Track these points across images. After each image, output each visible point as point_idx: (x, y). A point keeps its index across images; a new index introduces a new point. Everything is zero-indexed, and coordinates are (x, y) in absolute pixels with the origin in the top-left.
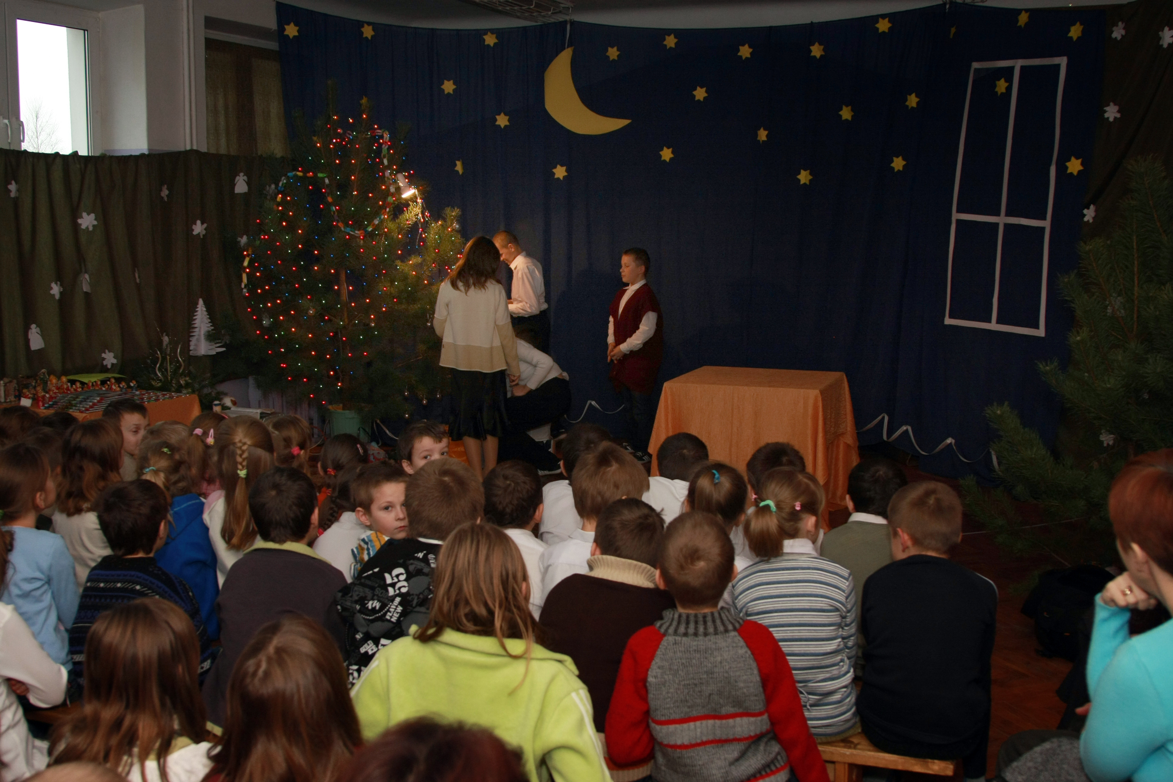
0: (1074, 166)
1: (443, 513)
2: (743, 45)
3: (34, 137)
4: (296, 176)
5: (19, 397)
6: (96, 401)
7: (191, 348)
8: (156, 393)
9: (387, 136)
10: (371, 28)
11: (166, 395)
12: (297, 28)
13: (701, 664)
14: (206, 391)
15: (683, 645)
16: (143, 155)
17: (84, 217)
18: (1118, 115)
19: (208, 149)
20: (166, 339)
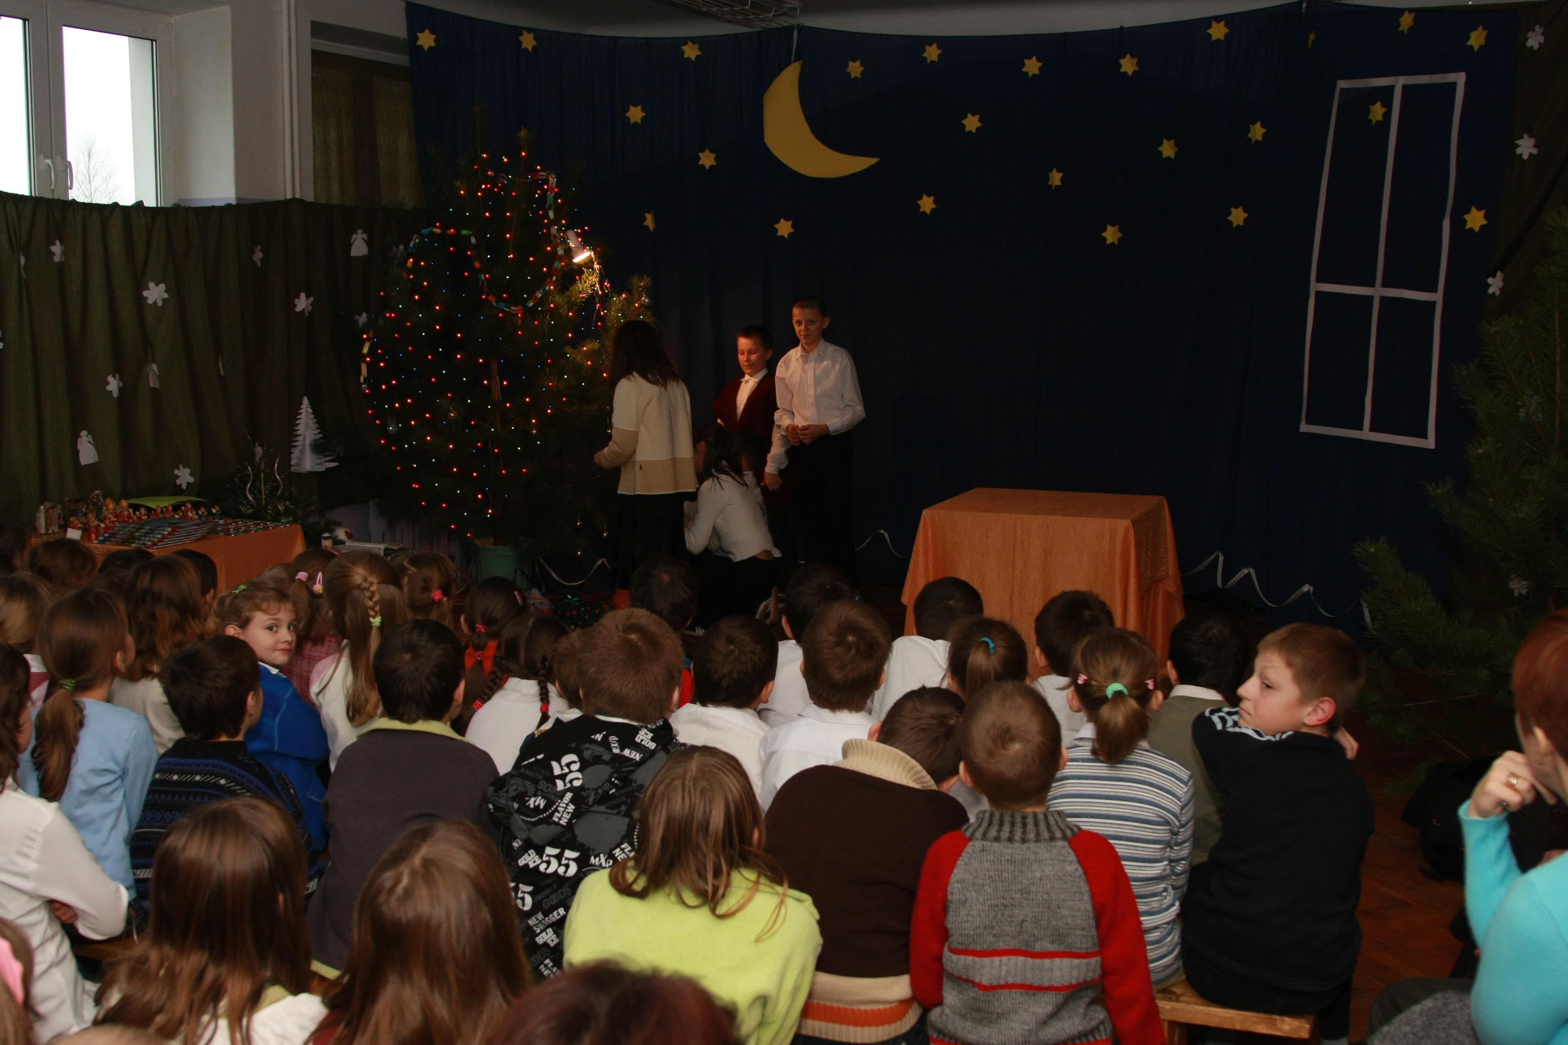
0: (1476, 219)
1: (629, 682)
2: (1030, 58)
3: (86, 182)
4: (432, 233)
5: (64, 527)
6: (166, 533)
7: (293, 462)
8: (246, 523)
9: (553, 180)
10: (531, 36)
11: (259, 524)
12: (434, 37)
13: (1015, 879)
14: (311, 520)
15: (992, 852)
16: (229, 206)
17: (150, 288)
18: (1535, 151)
19: (315, 197)
20: (259, 450)
